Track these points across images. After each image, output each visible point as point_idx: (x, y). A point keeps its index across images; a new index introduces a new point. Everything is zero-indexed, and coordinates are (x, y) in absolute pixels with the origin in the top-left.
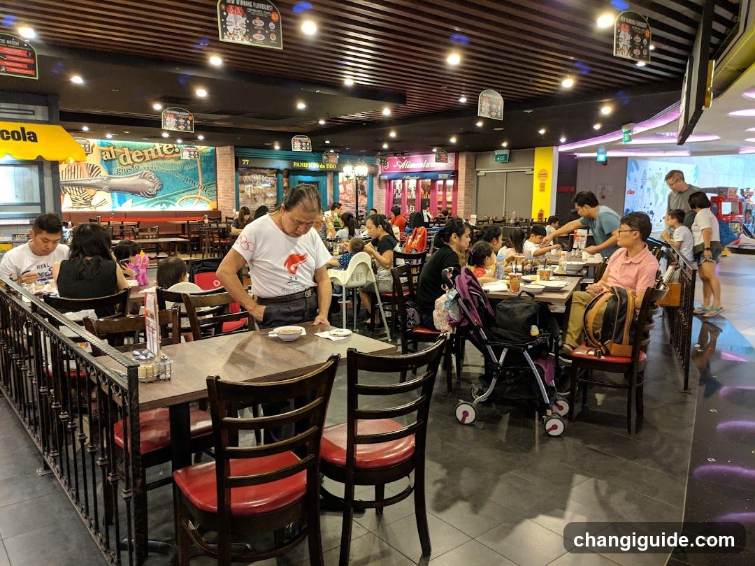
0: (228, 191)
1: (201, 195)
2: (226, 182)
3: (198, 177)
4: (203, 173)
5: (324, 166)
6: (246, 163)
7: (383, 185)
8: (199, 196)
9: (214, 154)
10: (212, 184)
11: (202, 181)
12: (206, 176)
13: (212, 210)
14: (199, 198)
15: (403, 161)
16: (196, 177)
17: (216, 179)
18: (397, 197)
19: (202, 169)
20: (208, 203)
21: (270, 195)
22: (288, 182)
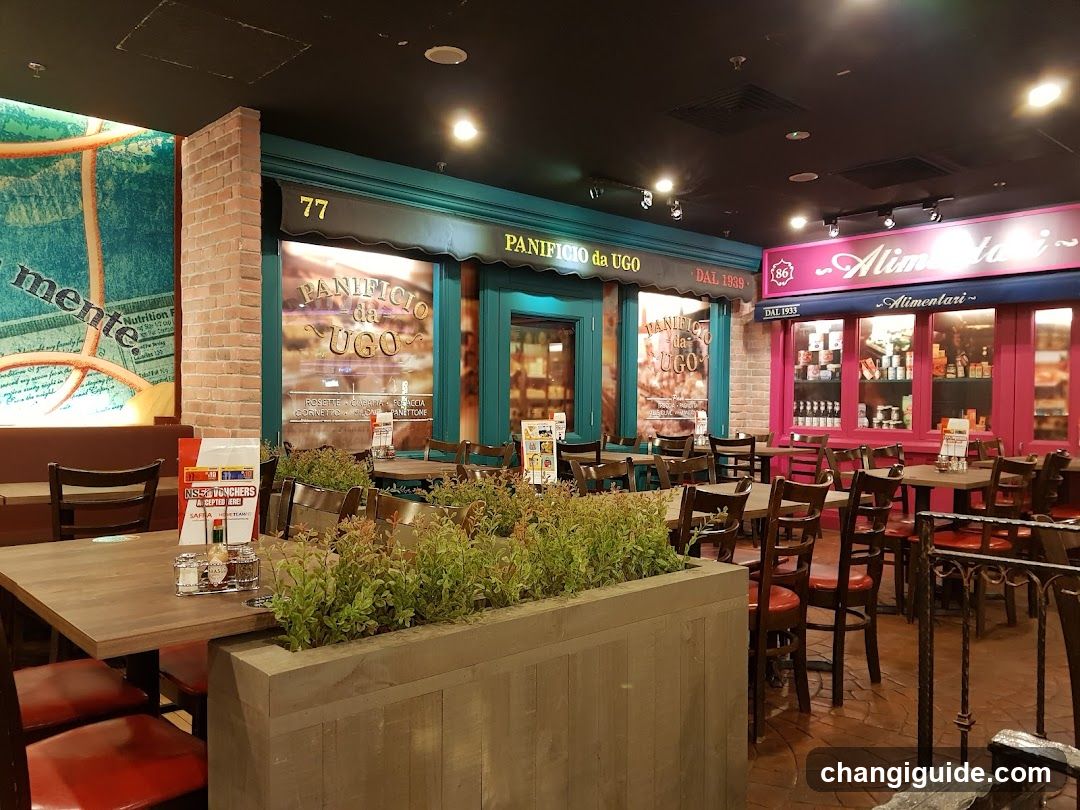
0: (225, 329)
1: (96, 350)
2: (215, 289)
3: (84, 266)
4: (109, 250)
5: (604, 262)
6: (316, 209)
7: (764, 341)
8: (84, 357)
9: (168, 171)
10: (154, 304)
11: (105, 288)
12: (124, 263)
13: (151, 422)
14: (85, 370)
15: (860, 249)
16: (72, 266)
17: (173, 283)
18: (811, 375)
19: (103, 231)
20: (134, 391)
21: (409, 362)
22: (475, 315)
